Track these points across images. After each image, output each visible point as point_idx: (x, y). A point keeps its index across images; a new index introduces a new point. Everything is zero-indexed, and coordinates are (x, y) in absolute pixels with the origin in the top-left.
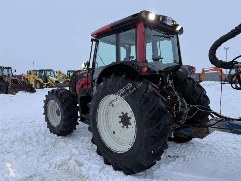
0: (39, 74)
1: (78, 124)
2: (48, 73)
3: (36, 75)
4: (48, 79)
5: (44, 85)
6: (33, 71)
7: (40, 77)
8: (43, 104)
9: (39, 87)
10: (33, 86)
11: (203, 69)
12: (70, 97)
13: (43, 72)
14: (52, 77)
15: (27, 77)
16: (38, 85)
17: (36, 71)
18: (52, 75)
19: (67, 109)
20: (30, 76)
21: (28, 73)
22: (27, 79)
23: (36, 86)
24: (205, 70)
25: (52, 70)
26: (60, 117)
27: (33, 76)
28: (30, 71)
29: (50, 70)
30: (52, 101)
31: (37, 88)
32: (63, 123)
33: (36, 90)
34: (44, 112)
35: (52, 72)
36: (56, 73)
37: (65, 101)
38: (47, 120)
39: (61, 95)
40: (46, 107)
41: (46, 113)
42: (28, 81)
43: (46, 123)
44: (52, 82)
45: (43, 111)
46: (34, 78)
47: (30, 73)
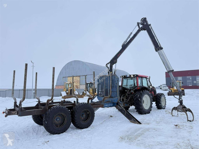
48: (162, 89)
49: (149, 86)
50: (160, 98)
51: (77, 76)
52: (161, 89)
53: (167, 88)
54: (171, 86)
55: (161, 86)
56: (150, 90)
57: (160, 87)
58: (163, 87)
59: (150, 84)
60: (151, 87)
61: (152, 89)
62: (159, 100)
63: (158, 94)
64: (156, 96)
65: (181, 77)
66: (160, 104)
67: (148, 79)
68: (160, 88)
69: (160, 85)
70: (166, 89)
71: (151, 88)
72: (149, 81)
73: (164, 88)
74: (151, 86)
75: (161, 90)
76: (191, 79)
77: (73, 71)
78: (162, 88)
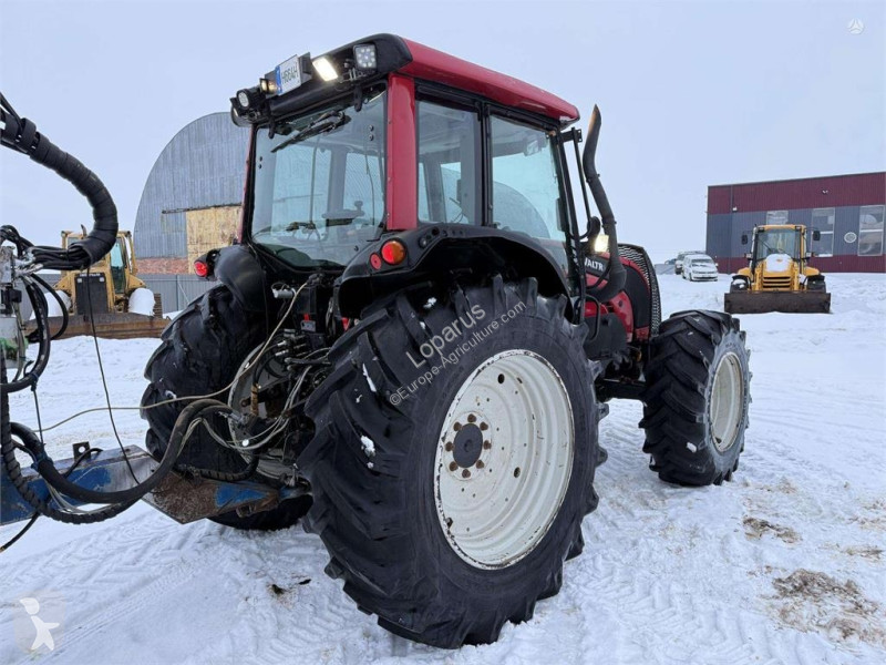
48: (687, 276)
49: (583, 229)
50: (700, 365)
51: (231, 205)
52: (679, 271)
53: (712, 267)
54: (749, 256)
55: (681, 257)
56: (591, 280)
57: (677, 262)
58: (694, 261)
59: (595, 212)
60: (601, 244)
61: (610, 262)
62: (693, 389)
63: (677, 318)
64: (657, 347)
65: (786, 212)
66: (697, 432)
67: (569, 146)
68: (674, 270)
69: (676, 256)
70: (707, 275)
71: (599, 257)
72: (587, 167)
73: (696, 268)
74: (610, 231)
75: (680, 276)
76: (831, 220)
77: (212, 173)
78: (685, 267)
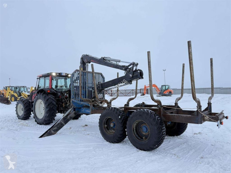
0: (14, 89)
1: (31, 114)
2: (22, 89)
3: (12, 90)
4: (22, 94)
5: (18, 98)
6: (9, 87)
7: (15, 92)
8: (15, 106)
9: (14, 100)
10: (9, 99)
11: (145, 86)
12: (28, 102)
13: (18, 88)
14: (25, 92)
15: (3, 92)
16: (13, 98)
17: (12, 87)
18: (26, 90)
19: (26, 107)
20: (6, 91)
21: (4, 89)
22: (3, 94)
23: (11, 99)
24: (146, 86)
25: (26, 87)
26: (23, 112)
27: (9, 91)
28: (6, 87)
29: (23, 87)
30: (20, 104)
31: (12, 101)
32: (24, 113)
33: (11, 102)
34: (16, 107)
35: (25, 88)
36: (29, 89)
37: (25, 104)
38: (17, 113)
39: (24, 101)
40: (17, 108)
41: (16, 111)
42: (4, 95)
43: (16, 112)
44: (25, 96)
45: (15, 109)
46: (10, 93)
47: (6, 89)
